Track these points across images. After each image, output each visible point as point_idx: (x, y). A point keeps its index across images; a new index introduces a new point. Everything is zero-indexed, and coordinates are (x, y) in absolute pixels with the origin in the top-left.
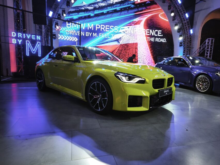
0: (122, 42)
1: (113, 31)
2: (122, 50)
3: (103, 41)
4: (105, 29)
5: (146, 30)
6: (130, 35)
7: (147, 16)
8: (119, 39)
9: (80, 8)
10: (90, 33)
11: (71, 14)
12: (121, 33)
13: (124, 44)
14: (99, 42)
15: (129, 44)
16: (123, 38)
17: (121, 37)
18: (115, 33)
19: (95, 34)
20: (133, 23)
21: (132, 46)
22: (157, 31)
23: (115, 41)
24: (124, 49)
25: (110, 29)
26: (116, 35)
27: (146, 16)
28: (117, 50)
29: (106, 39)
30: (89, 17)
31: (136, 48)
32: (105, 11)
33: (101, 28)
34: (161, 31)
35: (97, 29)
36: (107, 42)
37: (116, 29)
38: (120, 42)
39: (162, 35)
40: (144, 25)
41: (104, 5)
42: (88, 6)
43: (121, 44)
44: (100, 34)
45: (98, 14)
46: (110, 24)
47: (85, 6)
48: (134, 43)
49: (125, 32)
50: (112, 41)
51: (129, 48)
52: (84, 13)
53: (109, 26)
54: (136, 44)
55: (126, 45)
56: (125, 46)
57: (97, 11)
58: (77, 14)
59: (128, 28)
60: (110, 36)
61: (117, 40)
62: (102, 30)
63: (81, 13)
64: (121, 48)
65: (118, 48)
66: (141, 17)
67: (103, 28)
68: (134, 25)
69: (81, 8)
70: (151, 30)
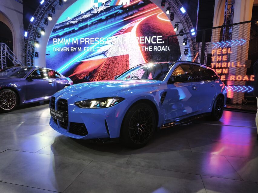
0: (109, 54)
1: (98, 43)
2: (110, 64)
3: (88, 56)
4: (90, 42)
5: (139, 38)
6: (118, 45)
7: (140, 20)
8: (106, 52)
9: (64, 24)
10: (75, 48)
11: (57, 31)
12: (108, 44)
13: (111, 58)
14: (85, 57)
15: (118, 56)
16: (111, 50)
17: (108, 50)
18: (101, 46)
19: (79, 48)
20: (122, 31)
21: (121, 59)
22: (155, 37)
23: (101, 54)
24: (112, 63)
25: (95, 42)
26: (102, 47)
27: (138, 20)
28: (104, 64)
29: (91, 53)
30: (74, 31)
31: (127, 61)
32: (89, 23)
33: (86, 42)
34: (161, 37)
35: (82, 43)
36: (93, 57)
37: (102, 41)
38: (107, 55)
39: (163, 42)
40: (137, 32)
41: (88, 16)
42: (72, 21)
43: (108, 58)
44: (85, 48)
45: (82, 27)
46: (95, 36)
47: (69, 21)
48: (124, 55)
49: (112, 43)
50: (98, 55)
51: (118, 61)
52: (68, 28)
53: (94, 38)
54: (127, 56)
55: (114, 57)
56: (113, 60)
57: (81, 24)
58: (62, 30)
59: (116, 37)
60: (96, 49)
61: (104, 53)
62: (87, 43)
63: (66, 29)
64: (108, 62)
65: (105, 61)
66: (132, 23)
67: (88, 42)
68: (124, 33)
69: (66, 24)
70: (146, 37)
